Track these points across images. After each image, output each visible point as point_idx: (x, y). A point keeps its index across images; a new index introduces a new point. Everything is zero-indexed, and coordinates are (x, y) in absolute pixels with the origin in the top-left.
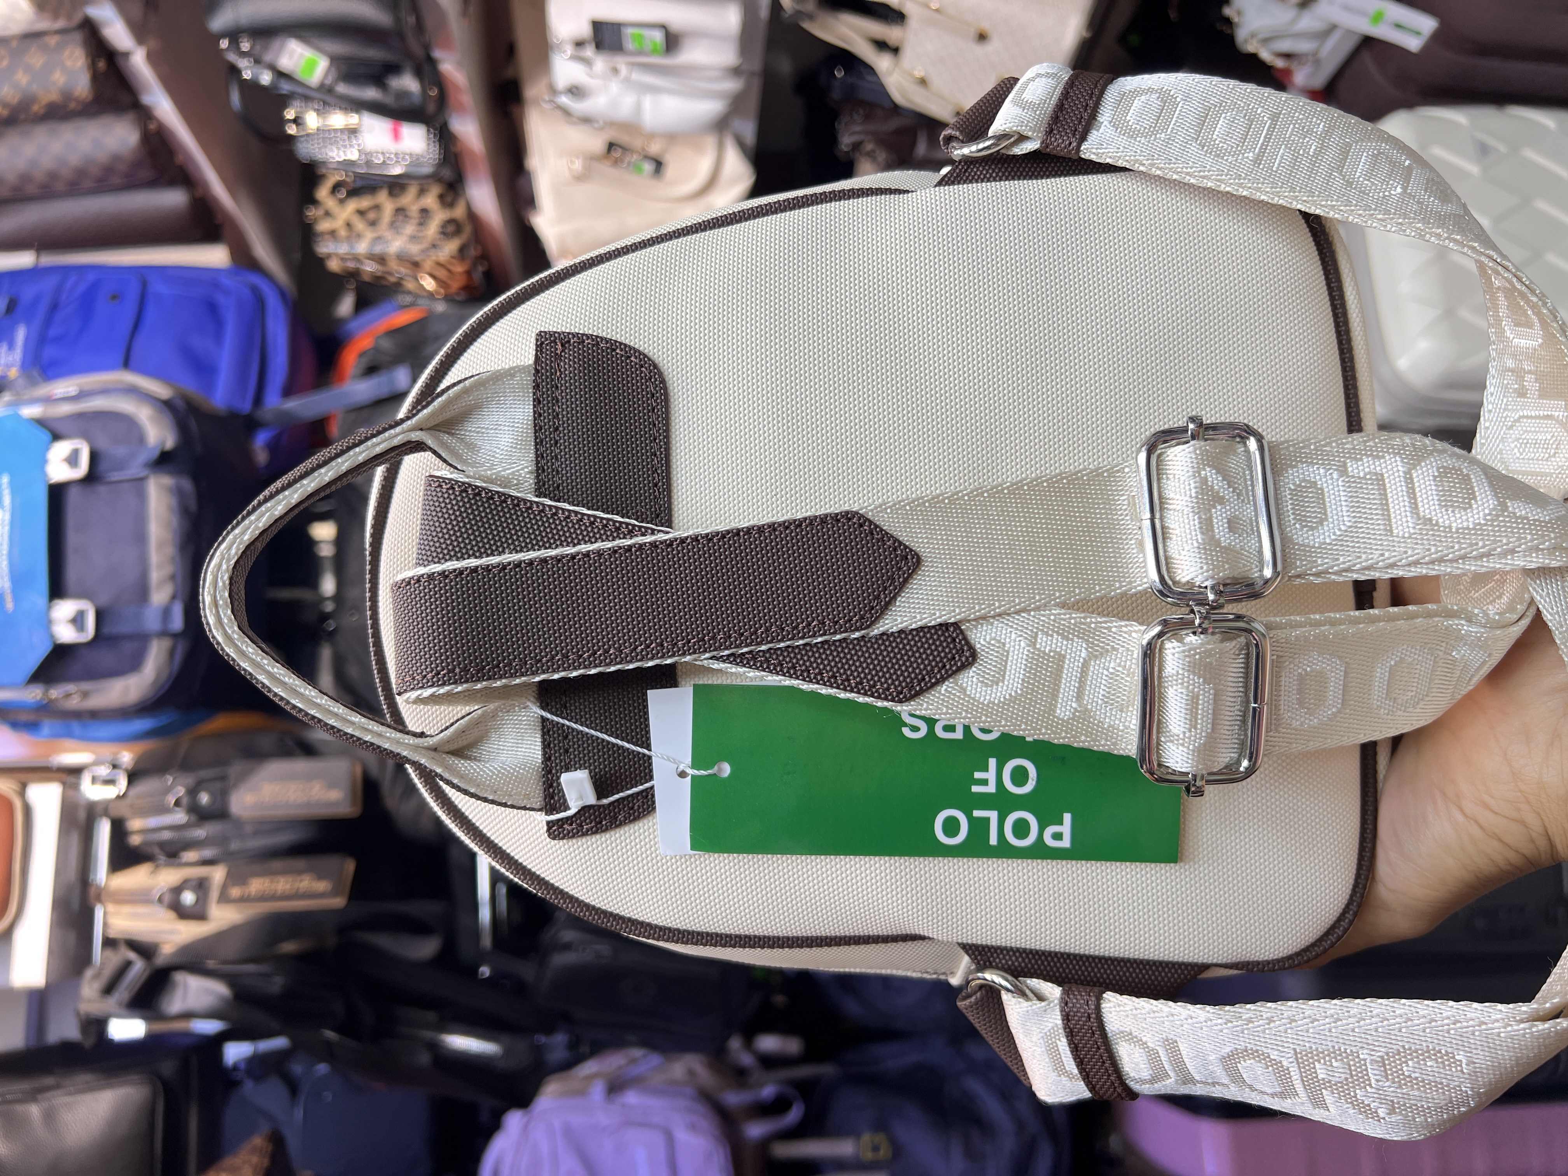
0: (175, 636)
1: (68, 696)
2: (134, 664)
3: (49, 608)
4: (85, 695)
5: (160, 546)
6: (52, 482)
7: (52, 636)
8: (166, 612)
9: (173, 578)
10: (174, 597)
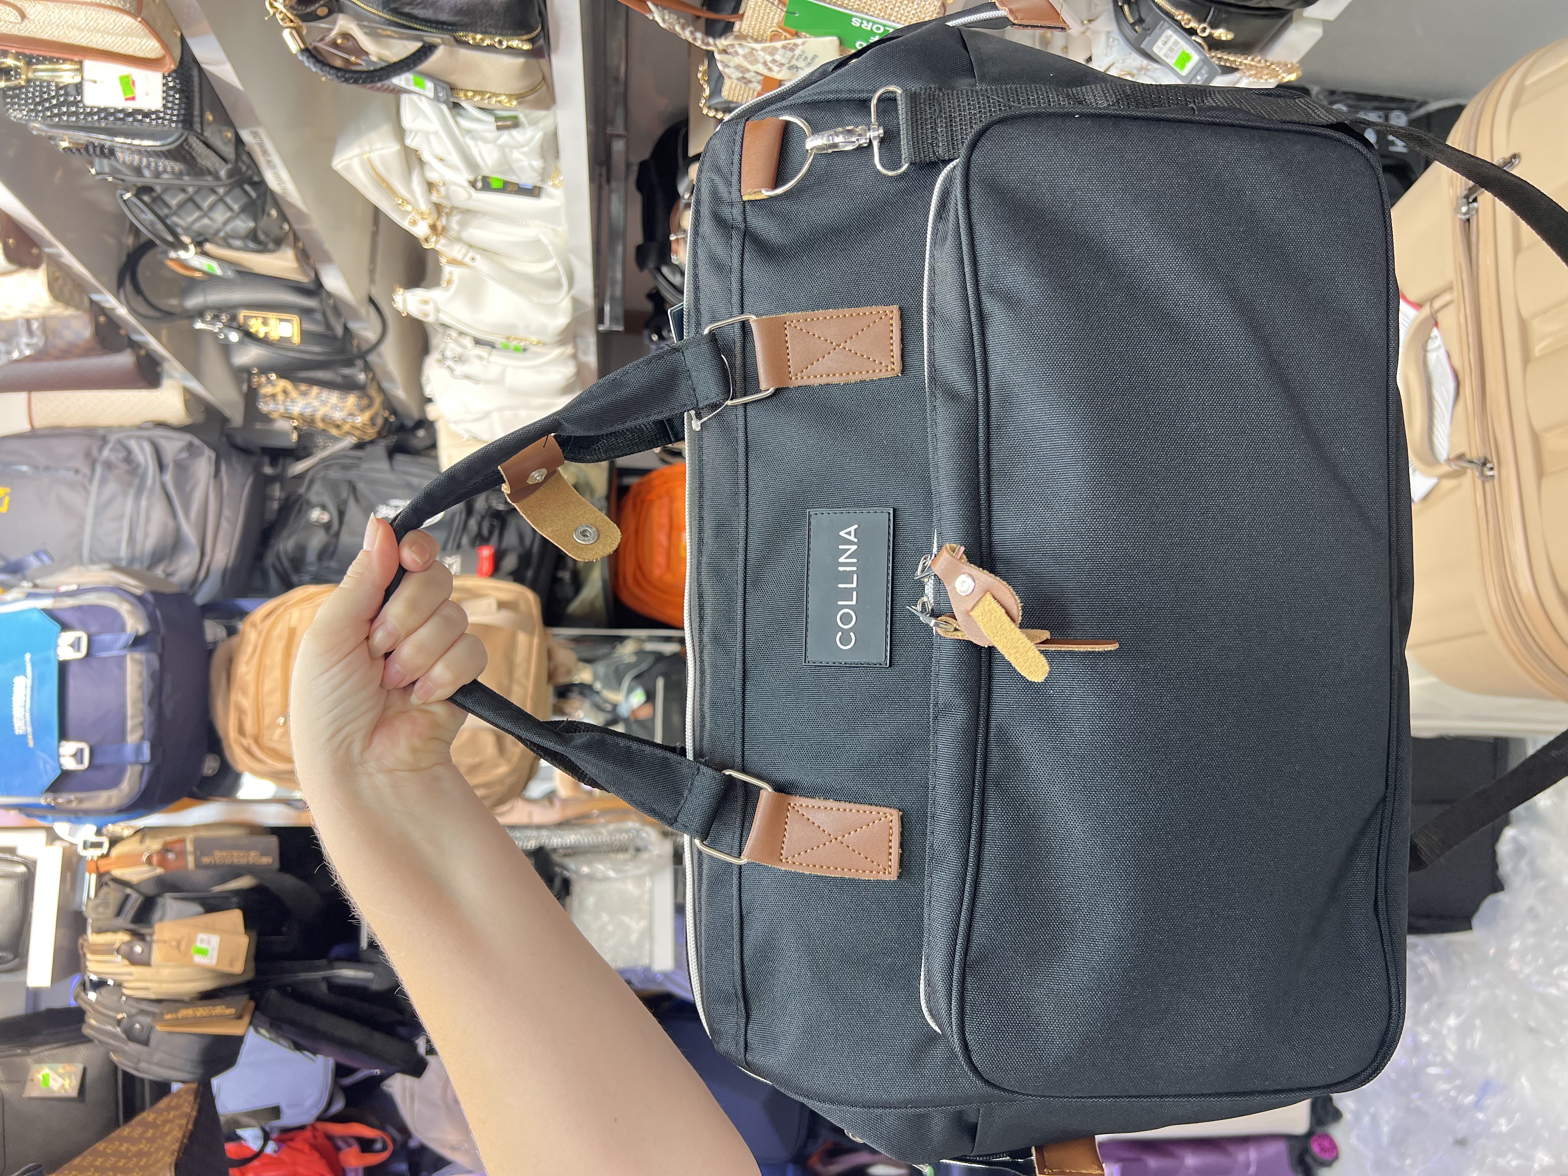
0: (143, 764)
1: (70, 802)
2: (115, 783)
3: (59, 746)
4: (80, 801)
5: (134, 703)
6: (61, 659)
7: (61, 765)
8: (138, 749)
9: (142, 724)
10: (143, 738)
